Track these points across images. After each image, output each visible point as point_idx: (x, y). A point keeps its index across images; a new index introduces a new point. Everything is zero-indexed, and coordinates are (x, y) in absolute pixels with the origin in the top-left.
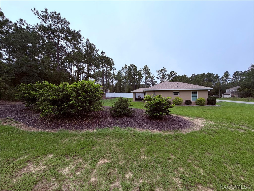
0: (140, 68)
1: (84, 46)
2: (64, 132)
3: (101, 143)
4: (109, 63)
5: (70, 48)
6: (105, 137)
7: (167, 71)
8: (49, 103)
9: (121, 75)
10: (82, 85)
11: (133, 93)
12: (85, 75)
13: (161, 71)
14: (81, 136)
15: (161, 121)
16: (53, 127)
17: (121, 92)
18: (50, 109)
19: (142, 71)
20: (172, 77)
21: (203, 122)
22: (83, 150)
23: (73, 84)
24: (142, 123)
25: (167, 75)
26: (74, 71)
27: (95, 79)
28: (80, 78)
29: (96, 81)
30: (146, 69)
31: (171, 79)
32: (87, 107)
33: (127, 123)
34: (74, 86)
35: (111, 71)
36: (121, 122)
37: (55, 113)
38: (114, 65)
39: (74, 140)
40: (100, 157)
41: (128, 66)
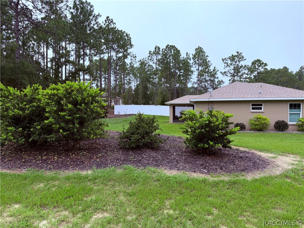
0: (187, 53)
1: (71, 8)
2: (36, 173)
3: (98, 191)
4: (122, 43)
5: (42, 12)
6: (107, 181)
7: (245, 59)
8: (7, 123)
9: (146, 67)
10: (67, 90)
11: (170, 105)
12: (71, 67)
13: (232, 58)
14: (65, 179)
15: (212, 159)
16: (14, 166)
17: (146, 103)
18: (10, 134)
19: (190, 60)
20: (256, 73)
21: (293, 162)
22: (68, 199)
23: (50, 88)
24: (177, 161)
25: (244, 68)
26: (49, 60)
27: (92, 76)
28: (60, 74)
29: (94, 80)
30: (199, 54)
31: (254, 76)
32: (75, 130)
33: (149, 161)
34: (52, 92)
35: (126, 60)
36: (138, 159)
37: (19, 141)
38: (131, 46)
39: (54, 186)
40: (96, 210)
41: (161, 50)
